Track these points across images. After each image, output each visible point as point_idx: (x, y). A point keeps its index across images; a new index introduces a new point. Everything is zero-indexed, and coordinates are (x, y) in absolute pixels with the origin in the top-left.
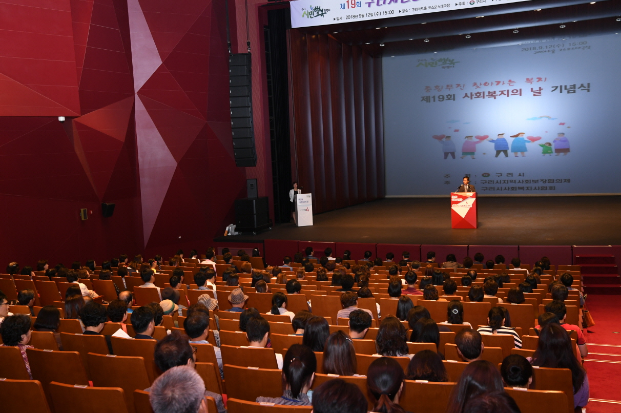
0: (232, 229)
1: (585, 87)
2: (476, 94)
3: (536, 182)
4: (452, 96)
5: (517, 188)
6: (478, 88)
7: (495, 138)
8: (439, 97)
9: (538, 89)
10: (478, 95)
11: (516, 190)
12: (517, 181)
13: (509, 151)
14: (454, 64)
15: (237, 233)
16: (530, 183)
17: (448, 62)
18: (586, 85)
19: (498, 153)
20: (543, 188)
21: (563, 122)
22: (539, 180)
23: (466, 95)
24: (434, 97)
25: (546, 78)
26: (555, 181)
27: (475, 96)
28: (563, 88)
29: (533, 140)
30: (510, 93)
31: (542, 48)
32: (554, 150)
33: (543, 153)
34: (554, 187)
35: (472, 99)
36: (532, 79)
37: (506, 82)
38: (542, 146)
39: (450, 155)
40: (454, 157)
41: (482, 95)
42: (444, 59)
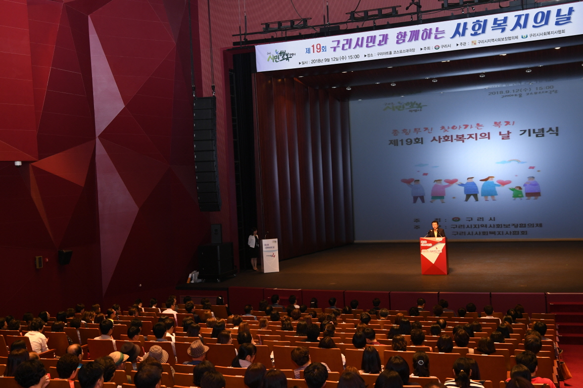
0: (195, 276)
1: (554, 131)
2: (444, 137)
3: (507, 226)
4: (420, 140)
5: (488, 233)
6: (446, 132)
7: (465, 181)
8: (407, 141)
9: (507, 133)
10: (447, 138)
11: (487, 234)
12: (488, 226)
13: (479, 195)
14: (421, 108)
15: (200, 280)
16: (502, 227)
17: (415, 106)
18: (554, 129)
19: (468, 196)
20: (515, 233)
21: (532, 166)
22: (511, 225)
23: (434, 139)
24: (402, 141)
25: (514, 122)
26: (527, 226)
27: (443, 140)
28: (532, 132)
29: (503, 183)
30: (479, 136)
31: (509, 92)
32: (524, 194)
33: (513, 197)
34: (526, 232)
35: (440, 142)
36: (500, 122)
37: (474, 125)
38: (512, 189)
39: (419, 199)
40: (423, 201)
41: (450, 139)
42: (411, 103)
